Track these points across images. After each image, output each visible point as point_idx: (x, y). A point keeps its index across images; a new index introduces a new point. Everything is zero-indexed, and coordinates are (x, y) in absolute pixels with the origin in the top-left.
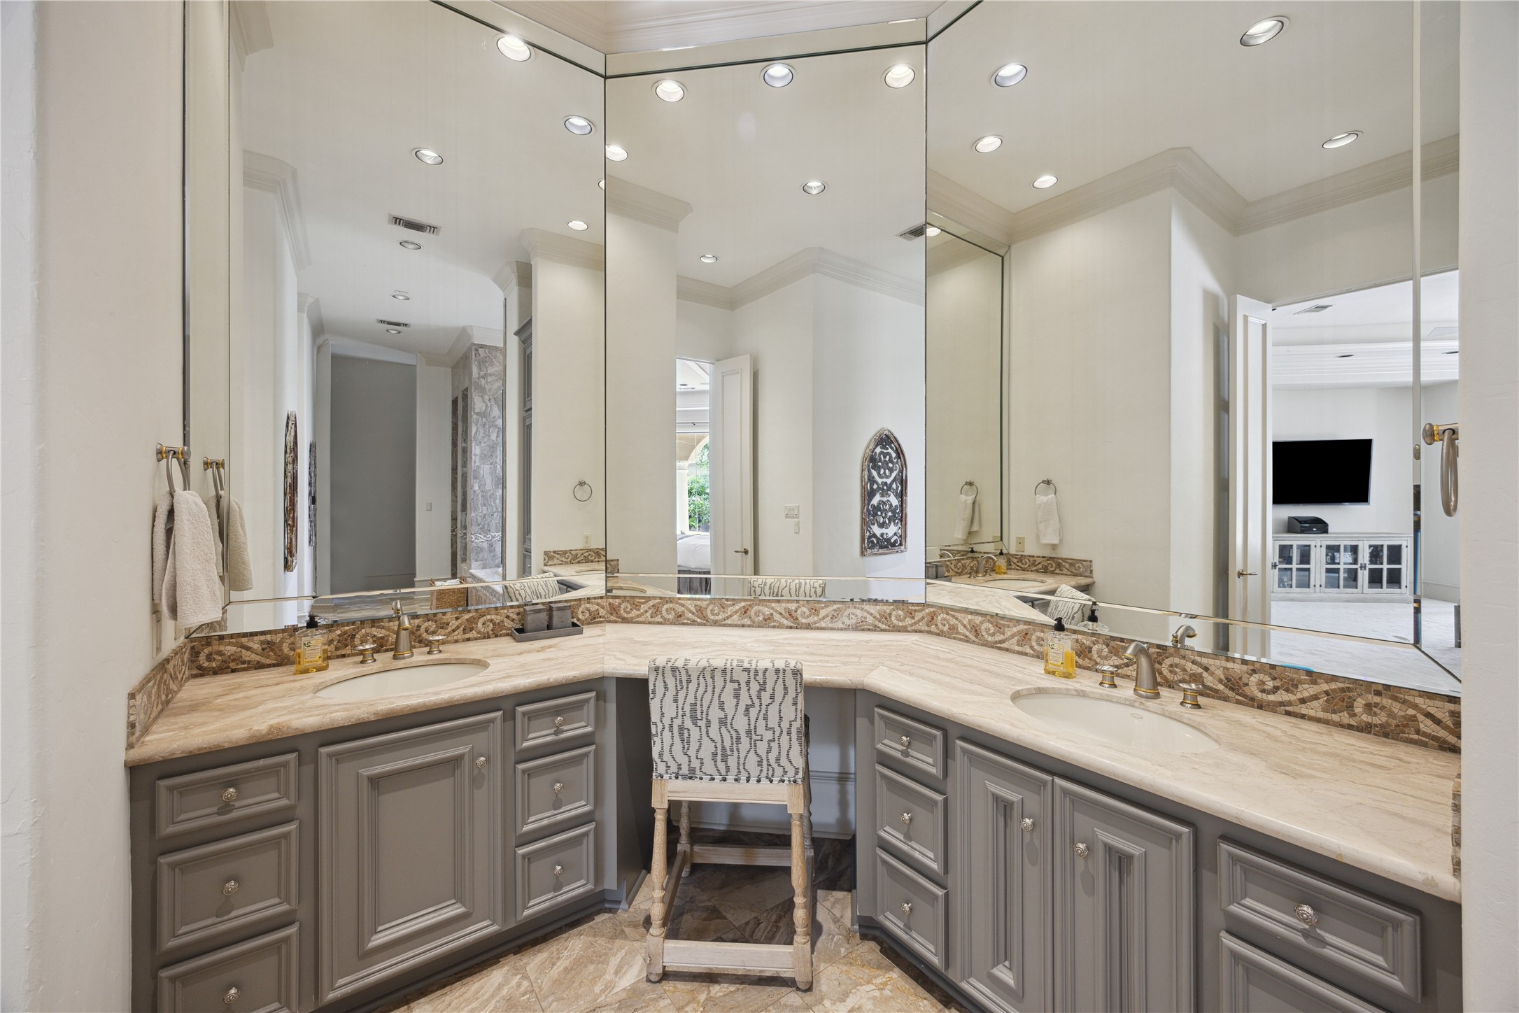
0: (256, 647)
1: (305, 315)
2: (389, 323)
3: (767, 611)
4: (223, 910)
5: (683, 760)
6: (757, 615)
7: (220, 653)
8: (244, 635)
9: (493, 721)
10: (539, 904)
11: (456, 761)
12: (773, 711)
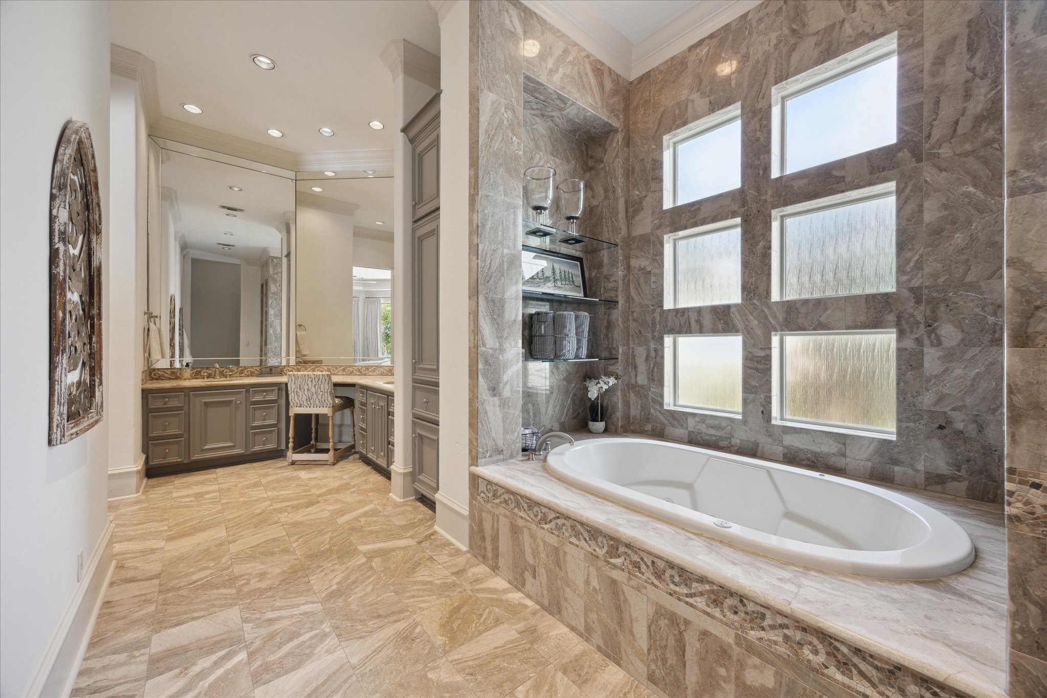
0: (169, 373)
1: (177, 243)
2: (223, 245)
3: (351, 370)
4: (165, 430)
5: (298, 401)
6: (348, 371)
7: (158, 374)
8: (165, 369)
9: (242, 391)
10: (257, 448)
11: (231, 402)
12: (322, 386)
